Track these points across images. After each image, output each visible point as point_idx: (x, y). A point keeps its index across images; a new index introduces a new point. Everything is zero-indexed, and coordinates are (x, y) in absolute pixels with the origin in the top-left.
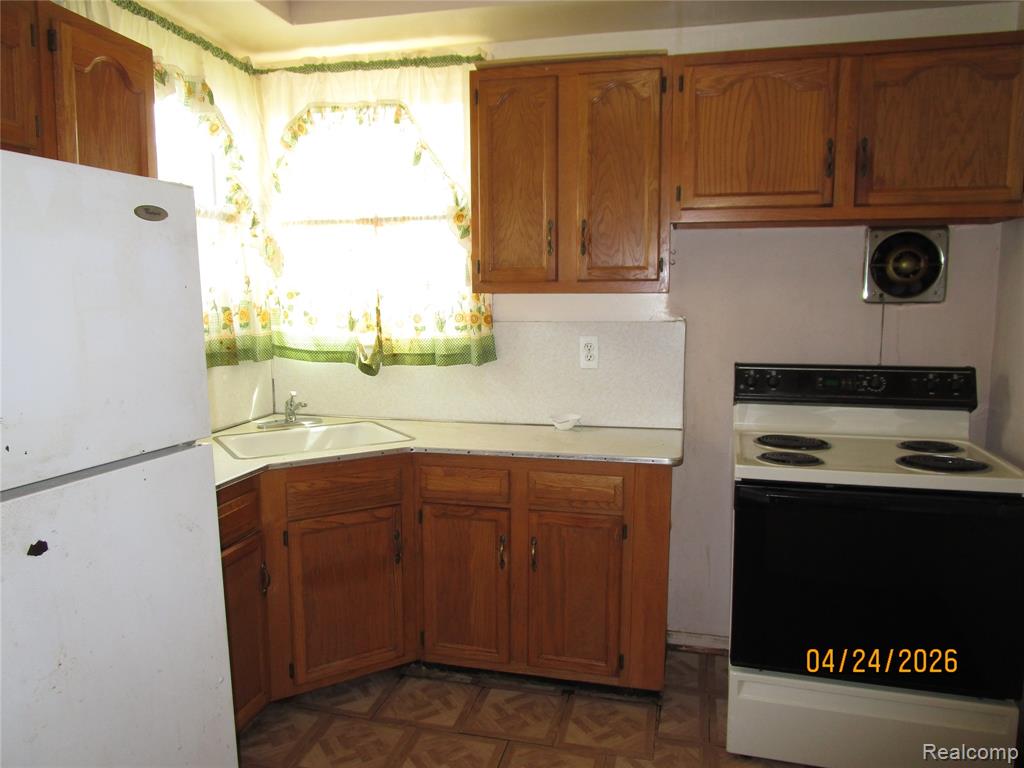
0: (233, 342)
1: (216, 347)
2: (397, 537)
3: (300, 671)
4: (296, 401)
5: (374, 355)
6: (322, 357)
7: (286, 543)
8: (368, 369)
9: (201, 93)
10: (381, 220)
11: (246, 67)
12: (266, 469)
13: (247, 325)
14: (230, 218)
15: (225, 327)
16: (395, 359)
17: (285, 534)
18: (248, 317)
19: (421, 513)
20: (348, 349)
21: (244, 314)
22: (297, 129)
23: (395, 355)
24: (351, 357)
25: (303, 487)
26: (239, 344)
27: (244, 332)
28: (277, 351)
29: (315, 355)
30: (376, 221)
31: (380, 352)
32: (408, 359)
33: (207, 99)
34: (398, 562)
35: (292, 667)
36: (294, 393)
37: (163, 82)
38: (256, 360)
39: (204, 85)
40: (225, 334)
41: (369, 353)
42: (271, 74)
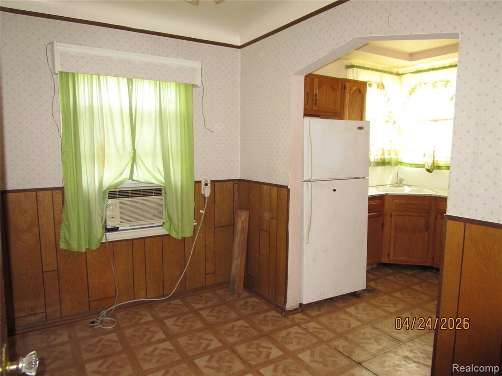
0: (384, 159)
1: (379, 161)
2: (427, 223)
3: (391, 256)
4: (403, 178)
5: (431, 166)
6: (414, 166)
7: (391, 217)
8: (429, 171)
9: (382, 86)
10: (438, 120)
11: (398, 74)
12: (387, 194)
13: (390, 154)
14: (387, 122)
15: (382, 154)
16: (439, 167)
17: (391, 214)
18: (390, 152)
19: (437, 216)
20: (423, 164)
21: (389, 151)
22: (411, 92)
23: (439, 166)
24: (423, 166)
25: (397, 201)
26: (386, 160)
27: (389, 156)
28: (399, 163)
29: (411, 165)
30: (436, 121)
31: (434, 165)
32: (443, 168)
33: (383, 88)
34: (427, 231)
35: (389, 254)
36: (402, 176)
37: (370, 87)
38: (391, 165)
39: (382, 84)
40: (382, 156)
41: (430, 165)
42: (405, 75)
